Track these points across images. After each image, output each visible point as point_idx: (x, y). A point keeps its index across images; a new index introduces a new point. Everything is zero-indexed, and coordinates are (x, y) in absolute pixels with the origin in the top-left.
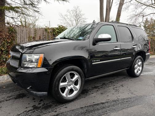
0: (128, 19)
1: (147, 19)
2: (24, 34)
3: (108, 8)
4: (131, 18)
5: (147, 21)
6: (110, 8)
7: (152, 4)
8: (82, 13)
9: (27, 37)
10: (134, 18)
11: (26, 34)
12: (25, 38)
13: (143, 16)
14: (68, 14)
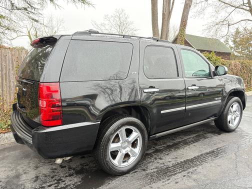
0: (203, 30)
1: (237, 29)
2: (9, 62)
3: (166, 13)
4: (209, 28)
5: (237, 32)
6: (170, 13)
7: (244, 4)
8: (129, 20)
9: (15, 66)
10: (214, 29)
11: (12, 61)
12: (9, 69)
13: (229, 25)
14: (107, 22)
